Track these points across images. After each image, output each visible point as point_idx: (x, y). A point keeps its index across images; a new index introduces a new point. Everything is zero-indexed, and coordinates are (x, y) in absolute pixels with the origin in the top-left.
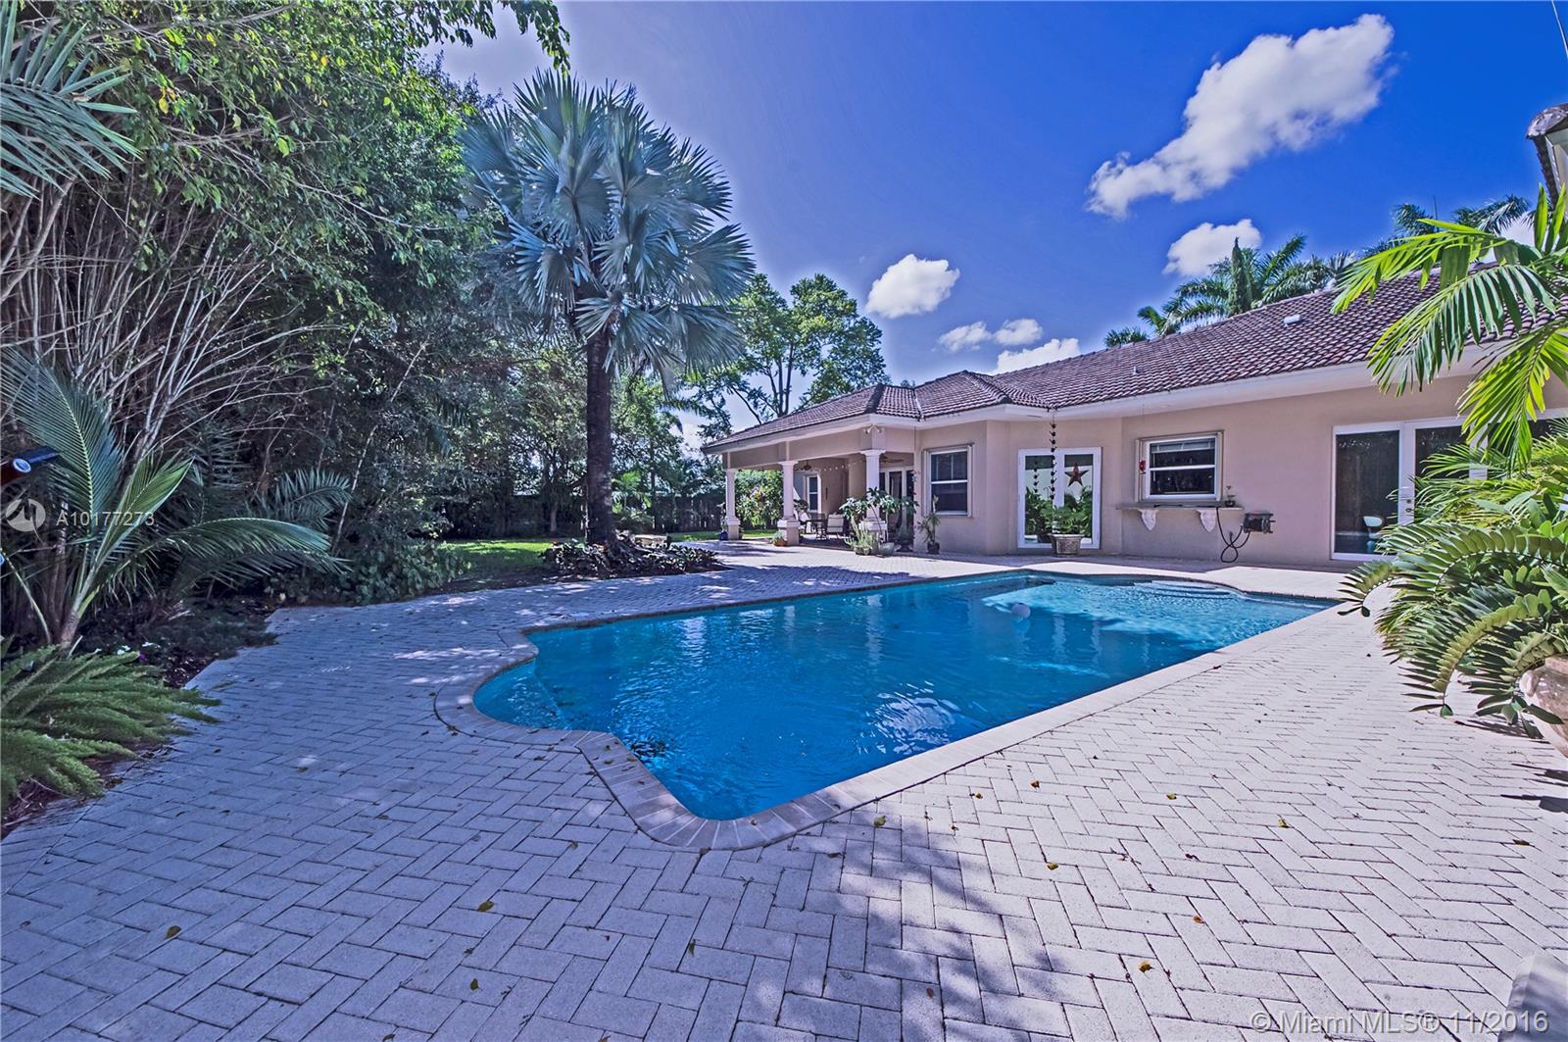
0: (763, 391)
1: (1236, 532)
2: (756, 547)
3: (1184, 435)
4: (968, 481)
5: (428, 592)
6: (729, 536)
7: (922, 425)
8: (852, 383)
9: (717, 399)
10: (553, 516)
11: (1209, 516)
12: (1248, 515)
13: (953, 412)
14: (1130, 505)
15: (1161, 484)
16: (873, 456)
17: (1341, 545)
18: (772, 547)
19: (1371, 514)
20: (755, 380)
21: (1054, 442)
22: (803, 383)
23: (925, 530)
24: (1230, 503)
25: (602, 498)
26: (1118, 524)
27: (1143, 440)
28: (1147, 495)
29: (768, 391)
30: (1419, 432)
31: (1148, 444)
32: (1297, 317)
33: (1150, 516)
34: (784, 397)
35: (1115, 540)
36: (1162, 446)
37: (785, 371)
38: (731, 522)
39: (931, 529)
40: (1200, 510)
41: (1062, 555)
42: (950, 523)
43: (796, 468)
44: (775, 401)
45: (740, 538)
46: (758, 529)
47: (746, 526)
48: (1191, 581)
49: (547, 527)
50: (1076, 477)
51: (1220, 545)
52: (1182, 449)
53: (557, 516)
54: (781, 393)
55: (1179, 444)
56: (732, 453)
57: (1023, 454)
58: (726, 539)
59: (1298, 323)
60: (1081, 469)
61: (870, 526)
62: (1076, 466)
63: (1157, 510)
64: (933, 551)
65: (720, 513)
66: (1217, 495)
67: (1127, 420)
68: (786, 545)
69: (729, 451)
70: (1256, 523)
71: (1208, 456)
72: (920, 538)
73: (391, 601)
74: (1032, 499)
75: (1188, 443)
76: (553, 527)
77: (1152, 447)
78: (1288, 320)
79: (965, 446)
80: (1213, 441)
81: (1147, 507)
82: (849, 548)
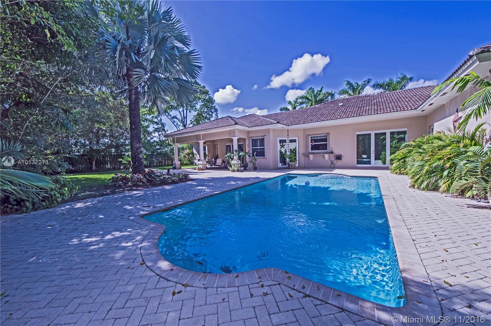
0: (177, 117)
1: (333, 160)
2: (190, 171)
3: (320, 134)
4: (265, 147)
5: (64, 202)
6: (177, 167)
7: (250, 129)
8: (207, 116)
9: (159, 119)
10: (94, 163)
11: (327, 156)
12: (336, 156)
13: (261, 125)
14: (306, 154)
15: (314, 148)
16: (235, 139)
17: (358, 163)
18: (196, 171)
19: (364, 155)
20: (173, 113)
21: (288, 136)
22: (191, 115)
23: (252, 163)
24: (332, 153)
25: (139, 154)
26: (303, 159)
27: (309, 135)
28: (310, 151)
29: (179, 116)
30: (376, 134)
31: (310, 137)
32: (342, 104)
33: (311, 157)
34: (185, 120)
35: (302, 164)
36: (314, 137)
37: (185, 111)
38: (177, 163)
39: (254, 162)
40: (325, 155)
41: (292, 169)
42: (260, 160)
43: (204, 143)
44: (182, 121)
45: (180, 168)
46: (186, 165)
47: (182, 164)
48: (332, 174)
49: (91, 168)
50: (283, 146)
51: (329, 163)
52: (319, 138)
53: (96, 163)
54: (184, 118)
55: (318, 137)
56: (176, 138)
57: (279, 139)
58: (175, 169)
59: (343, 105)
60: (284, 144)
61: (235, 162)
62: (283, 143)
63: (313, 155)
64: (255, 169)
65: (172, 160)
66: (328, 150)
67: (305, 130)
68: (202, 170)
69: (175, 137)
70: (339, 158)
71: (325, 140)
72: (250, 165)
73: (44, 209)
74: (281, 152)
75: (320, 136)
76: (94, 168)
77: (311, 137)
78: (340, 104)
79: (264, 136)
80: (327, 136)
81: (311, 154)
82: (229, 170)
